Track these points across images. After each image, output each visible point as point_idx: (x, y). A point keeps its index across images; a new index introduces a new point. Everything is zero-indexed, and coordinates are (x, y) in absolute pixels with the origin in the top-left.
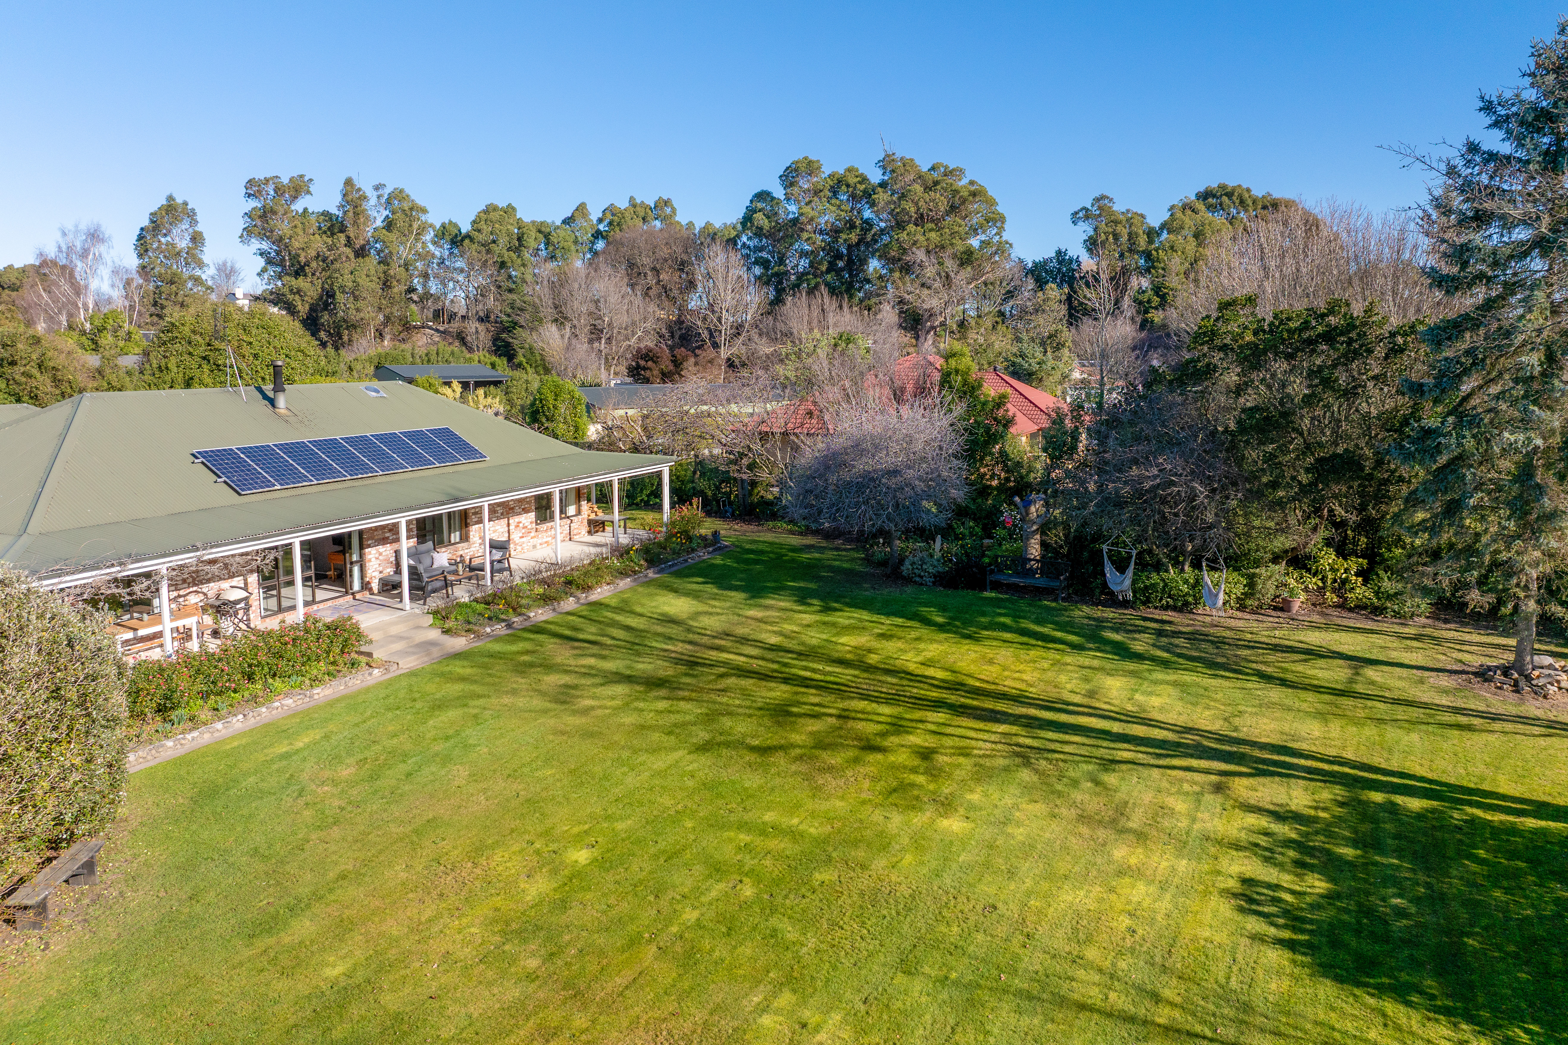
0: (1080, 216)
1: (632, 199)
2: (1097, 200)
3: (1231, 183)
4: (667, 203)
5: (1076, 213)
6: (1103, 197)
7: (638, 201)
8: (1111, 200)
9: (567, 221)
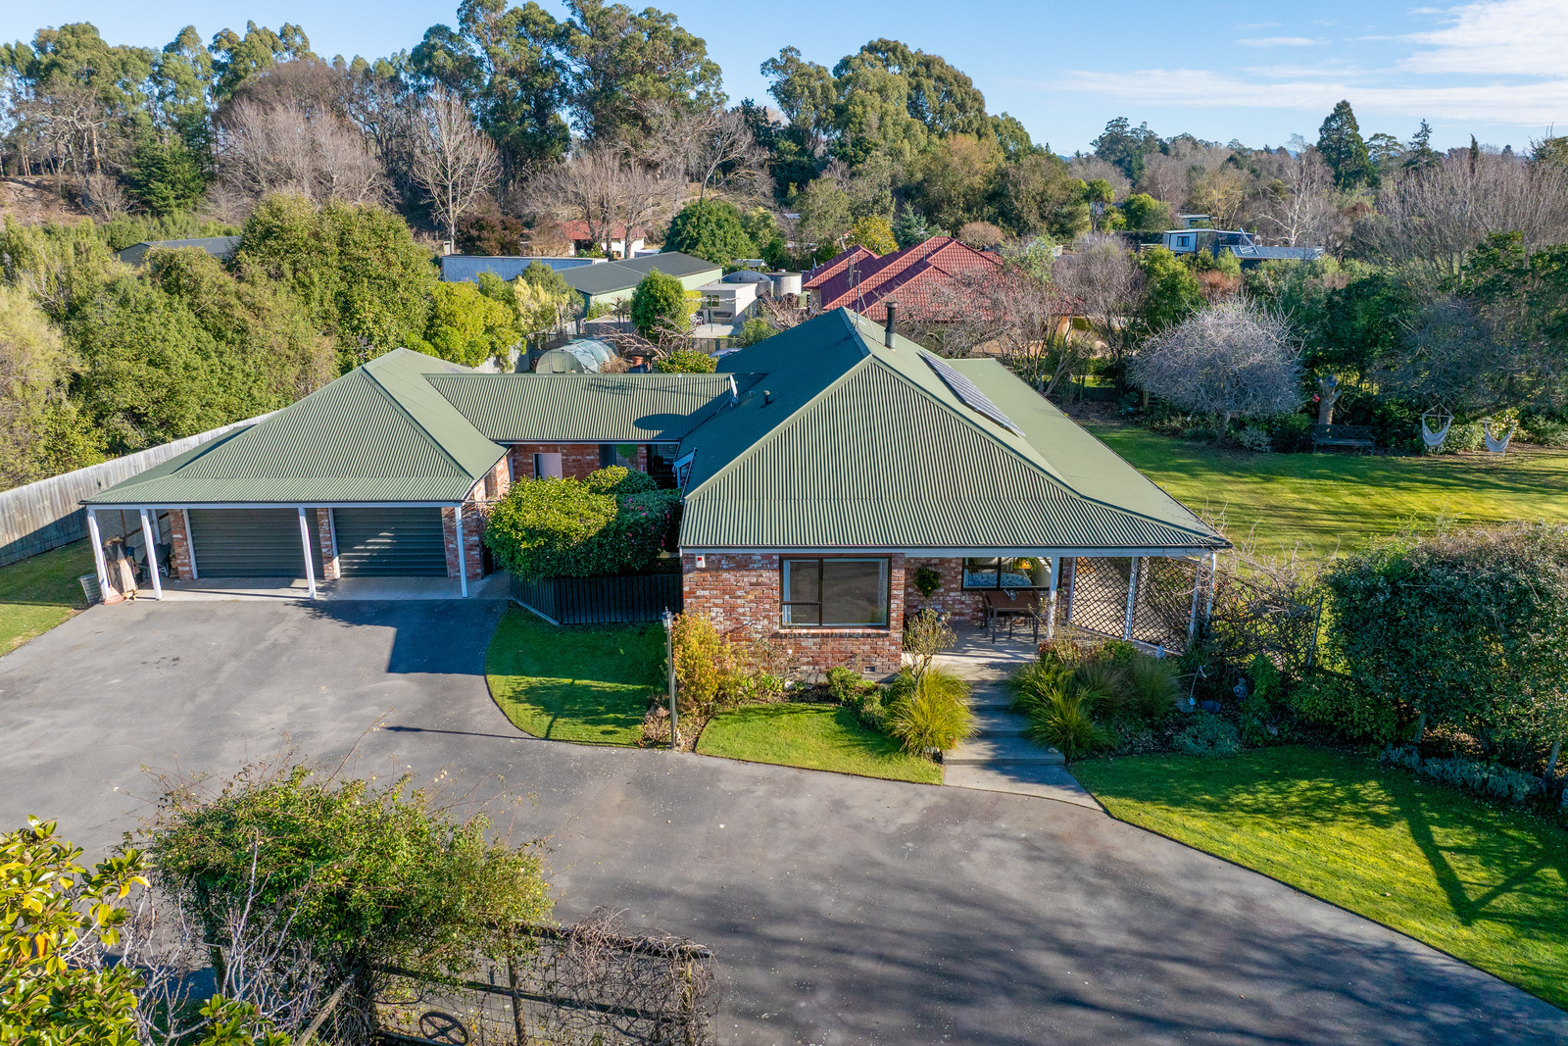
0: (768, 66)
1: (250, 24)
2: (784, 51)
3: (890, 37)
4: (297, 30)
5: (766, 64)
6: (791, 49)
7: (259, 27)
8: (798, 52)
9: (174, 47)
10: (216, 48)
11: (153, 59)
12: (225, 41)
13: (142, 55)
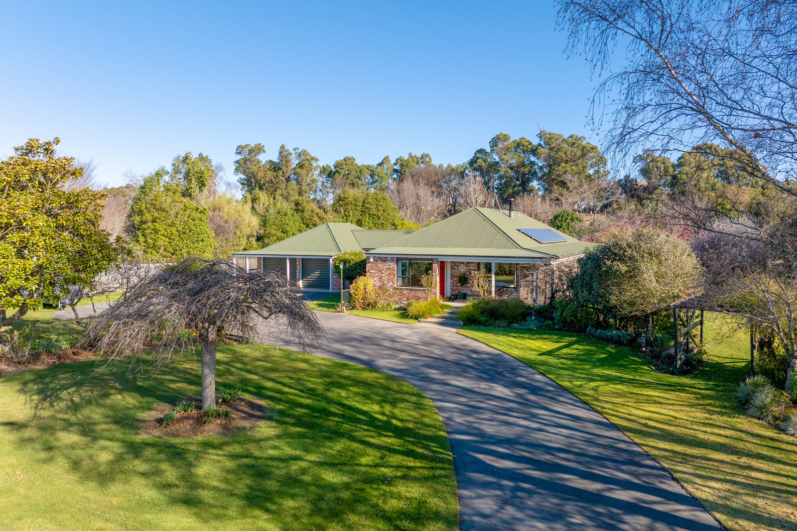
0: (637, 159)
1: (410, 154)
2: (646, 151)
4: (427, 155)
6: (649, 150)
7: (413, 155)
8: (653, 151)
9: (381, 164)
10: (395, 164)
11: (372, 169)
12: (399, 161)
13: (368, 167)
